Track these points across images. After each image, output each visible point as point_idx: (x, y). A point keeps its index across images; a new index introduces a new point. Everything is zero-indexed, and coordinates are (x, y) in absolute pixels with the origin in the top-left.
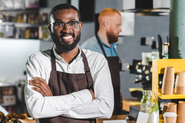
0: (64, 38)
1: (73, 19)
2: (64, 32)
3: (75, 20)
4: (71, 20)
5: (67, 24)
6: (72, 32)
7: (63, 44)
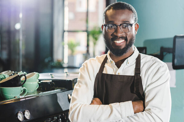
0: (116, 41)
1: (127, 22)
2: (115, 36)
3: (129, 22)
4: (124, 22)
5: (119, 26)
6: (125, 36)
7: (114, 48)
